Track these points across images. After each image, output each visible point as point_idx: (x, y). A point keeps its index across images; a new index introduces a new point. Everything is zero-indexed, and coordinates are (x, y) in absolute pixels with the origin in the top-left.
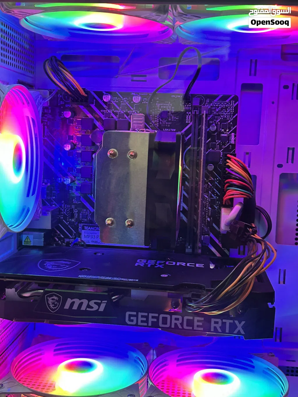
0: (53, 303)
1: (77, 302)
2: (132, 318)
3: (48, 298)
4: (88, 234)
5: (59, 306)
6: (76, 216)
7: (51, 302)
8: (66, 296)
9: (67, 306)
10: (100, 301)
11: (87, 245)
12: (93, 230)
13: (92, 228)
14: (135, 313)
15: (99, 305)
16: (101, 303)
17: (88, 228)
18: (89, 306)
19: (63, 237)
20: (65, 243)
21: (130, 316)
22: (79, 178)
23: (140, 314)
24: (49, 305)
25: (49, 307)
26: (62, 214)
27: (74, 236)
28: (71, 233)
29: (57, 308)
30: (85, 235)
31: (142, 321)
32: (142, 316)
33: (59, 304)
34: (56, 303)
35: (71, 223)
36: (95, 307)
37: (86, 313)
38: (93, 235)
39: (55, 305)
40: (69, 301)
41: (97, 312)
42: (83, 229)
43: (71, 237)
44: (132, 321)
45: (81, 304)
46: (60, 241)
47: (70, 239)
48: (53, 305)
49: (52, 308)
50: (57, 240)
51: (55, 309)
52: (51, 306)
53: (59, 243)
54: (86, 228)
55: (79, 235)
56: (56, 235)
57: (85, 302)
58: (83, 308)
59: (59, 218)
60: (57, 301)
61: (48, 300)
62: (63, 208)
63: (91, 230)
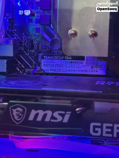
0: (18, 115)
1: (41, 113)
2: (96, 129)
3: (13, 110)
4: (47, 63)
5: (23, 117)
6: (36, 47)
7: (16, 114)
8: (30, 108)
9: (31, 118)
10: (63, 112)
11: (46, 73)
12: (52, 59)
13: (51, 57)
14: (99, 124)
15: (63, 116)
16: (65, 114)
17: (47, 57)
18: (53, 117)
19: (23, 67)
20: (25, 73)
21: (95, 127)
22: (38, 11)
23: (105, 125)
24: (13, 116)
25: (14, 119)
26: (23, 46)
27: (34, 66)
28: (31, 63)
29: (21, 120)
30: (44, 64)
31: (107, 133)
32: (107, 127)
33: (24, 116)
34: (20, 114)
35: (31, 54)
36: (60, 119)
37: (50, 124)
38: (52, 64)
39: (20, 117)
40: (33, 113)
41: (61, 124)
42: (43, 58)
43: (31, 67)
44: (97, 132)
45: (45, 116)
46: (21, 71)
47: (30, 69)
48: (18, 117)
49: (17, 119)
50: (19, 70)
51: (19, 121)
52: (16, 117)
53: (21, 73)
54: (45, 57)
55: (39, 64)
56: (18, 66)
57: (49, 113)
58: (47, 119)
59: (19, 49)
60: (21, 112)
61: (12, 112)
62: (23, 40)
63: (50, 59)
